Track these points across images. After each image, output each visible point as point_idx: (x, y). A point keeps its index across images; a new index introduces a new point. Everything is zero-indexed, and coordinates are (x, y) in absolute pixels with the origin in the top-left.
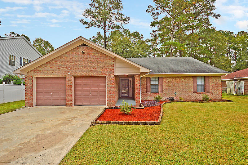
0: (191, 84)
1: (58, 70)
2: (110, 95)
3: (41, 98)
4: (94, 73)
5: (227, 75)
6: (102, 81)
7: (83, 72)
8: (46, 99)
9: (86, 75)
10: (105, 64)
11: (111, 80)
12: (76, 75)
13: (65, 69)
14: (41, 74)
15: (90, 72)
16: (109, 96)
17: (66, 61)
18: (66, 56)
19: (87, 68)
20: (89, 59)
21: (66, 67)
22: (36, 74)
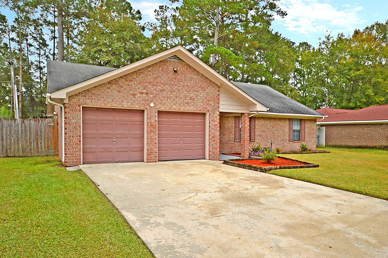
0: (287, 130)
1: (131, 96)
2: (213, 143)
3: (91, 148)
4: (192, 108)
5: (324, 118)
6: (199, 120)
7: (174, 104)
8: (102, 150)
9: (179, 109)
10: (207, 94)
11: (215, 119)
12: (163, 109)
13: (144, 95)
14: (99, 102)
15: (186, 105)
16: (213, 145)
17: (147, 82)
18: (146, 73)
19: (181, 98)
20: (184, 83)
21: (147, 94)
22: (88, 101)
